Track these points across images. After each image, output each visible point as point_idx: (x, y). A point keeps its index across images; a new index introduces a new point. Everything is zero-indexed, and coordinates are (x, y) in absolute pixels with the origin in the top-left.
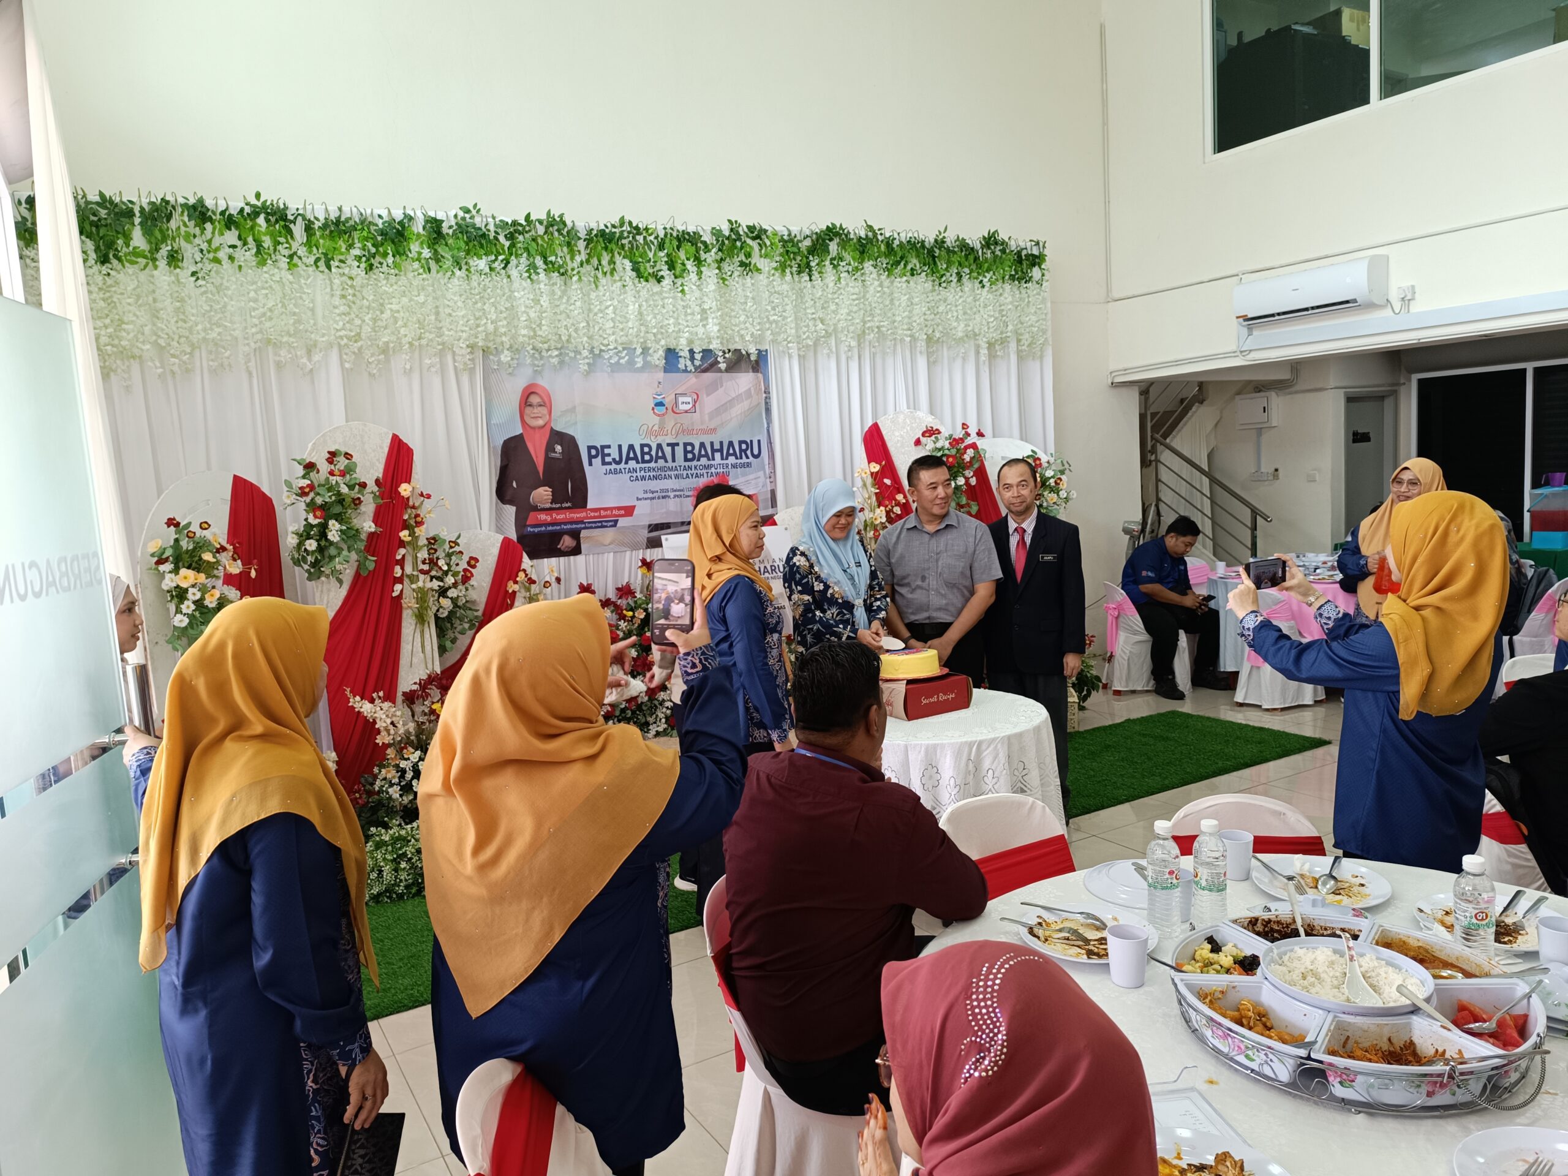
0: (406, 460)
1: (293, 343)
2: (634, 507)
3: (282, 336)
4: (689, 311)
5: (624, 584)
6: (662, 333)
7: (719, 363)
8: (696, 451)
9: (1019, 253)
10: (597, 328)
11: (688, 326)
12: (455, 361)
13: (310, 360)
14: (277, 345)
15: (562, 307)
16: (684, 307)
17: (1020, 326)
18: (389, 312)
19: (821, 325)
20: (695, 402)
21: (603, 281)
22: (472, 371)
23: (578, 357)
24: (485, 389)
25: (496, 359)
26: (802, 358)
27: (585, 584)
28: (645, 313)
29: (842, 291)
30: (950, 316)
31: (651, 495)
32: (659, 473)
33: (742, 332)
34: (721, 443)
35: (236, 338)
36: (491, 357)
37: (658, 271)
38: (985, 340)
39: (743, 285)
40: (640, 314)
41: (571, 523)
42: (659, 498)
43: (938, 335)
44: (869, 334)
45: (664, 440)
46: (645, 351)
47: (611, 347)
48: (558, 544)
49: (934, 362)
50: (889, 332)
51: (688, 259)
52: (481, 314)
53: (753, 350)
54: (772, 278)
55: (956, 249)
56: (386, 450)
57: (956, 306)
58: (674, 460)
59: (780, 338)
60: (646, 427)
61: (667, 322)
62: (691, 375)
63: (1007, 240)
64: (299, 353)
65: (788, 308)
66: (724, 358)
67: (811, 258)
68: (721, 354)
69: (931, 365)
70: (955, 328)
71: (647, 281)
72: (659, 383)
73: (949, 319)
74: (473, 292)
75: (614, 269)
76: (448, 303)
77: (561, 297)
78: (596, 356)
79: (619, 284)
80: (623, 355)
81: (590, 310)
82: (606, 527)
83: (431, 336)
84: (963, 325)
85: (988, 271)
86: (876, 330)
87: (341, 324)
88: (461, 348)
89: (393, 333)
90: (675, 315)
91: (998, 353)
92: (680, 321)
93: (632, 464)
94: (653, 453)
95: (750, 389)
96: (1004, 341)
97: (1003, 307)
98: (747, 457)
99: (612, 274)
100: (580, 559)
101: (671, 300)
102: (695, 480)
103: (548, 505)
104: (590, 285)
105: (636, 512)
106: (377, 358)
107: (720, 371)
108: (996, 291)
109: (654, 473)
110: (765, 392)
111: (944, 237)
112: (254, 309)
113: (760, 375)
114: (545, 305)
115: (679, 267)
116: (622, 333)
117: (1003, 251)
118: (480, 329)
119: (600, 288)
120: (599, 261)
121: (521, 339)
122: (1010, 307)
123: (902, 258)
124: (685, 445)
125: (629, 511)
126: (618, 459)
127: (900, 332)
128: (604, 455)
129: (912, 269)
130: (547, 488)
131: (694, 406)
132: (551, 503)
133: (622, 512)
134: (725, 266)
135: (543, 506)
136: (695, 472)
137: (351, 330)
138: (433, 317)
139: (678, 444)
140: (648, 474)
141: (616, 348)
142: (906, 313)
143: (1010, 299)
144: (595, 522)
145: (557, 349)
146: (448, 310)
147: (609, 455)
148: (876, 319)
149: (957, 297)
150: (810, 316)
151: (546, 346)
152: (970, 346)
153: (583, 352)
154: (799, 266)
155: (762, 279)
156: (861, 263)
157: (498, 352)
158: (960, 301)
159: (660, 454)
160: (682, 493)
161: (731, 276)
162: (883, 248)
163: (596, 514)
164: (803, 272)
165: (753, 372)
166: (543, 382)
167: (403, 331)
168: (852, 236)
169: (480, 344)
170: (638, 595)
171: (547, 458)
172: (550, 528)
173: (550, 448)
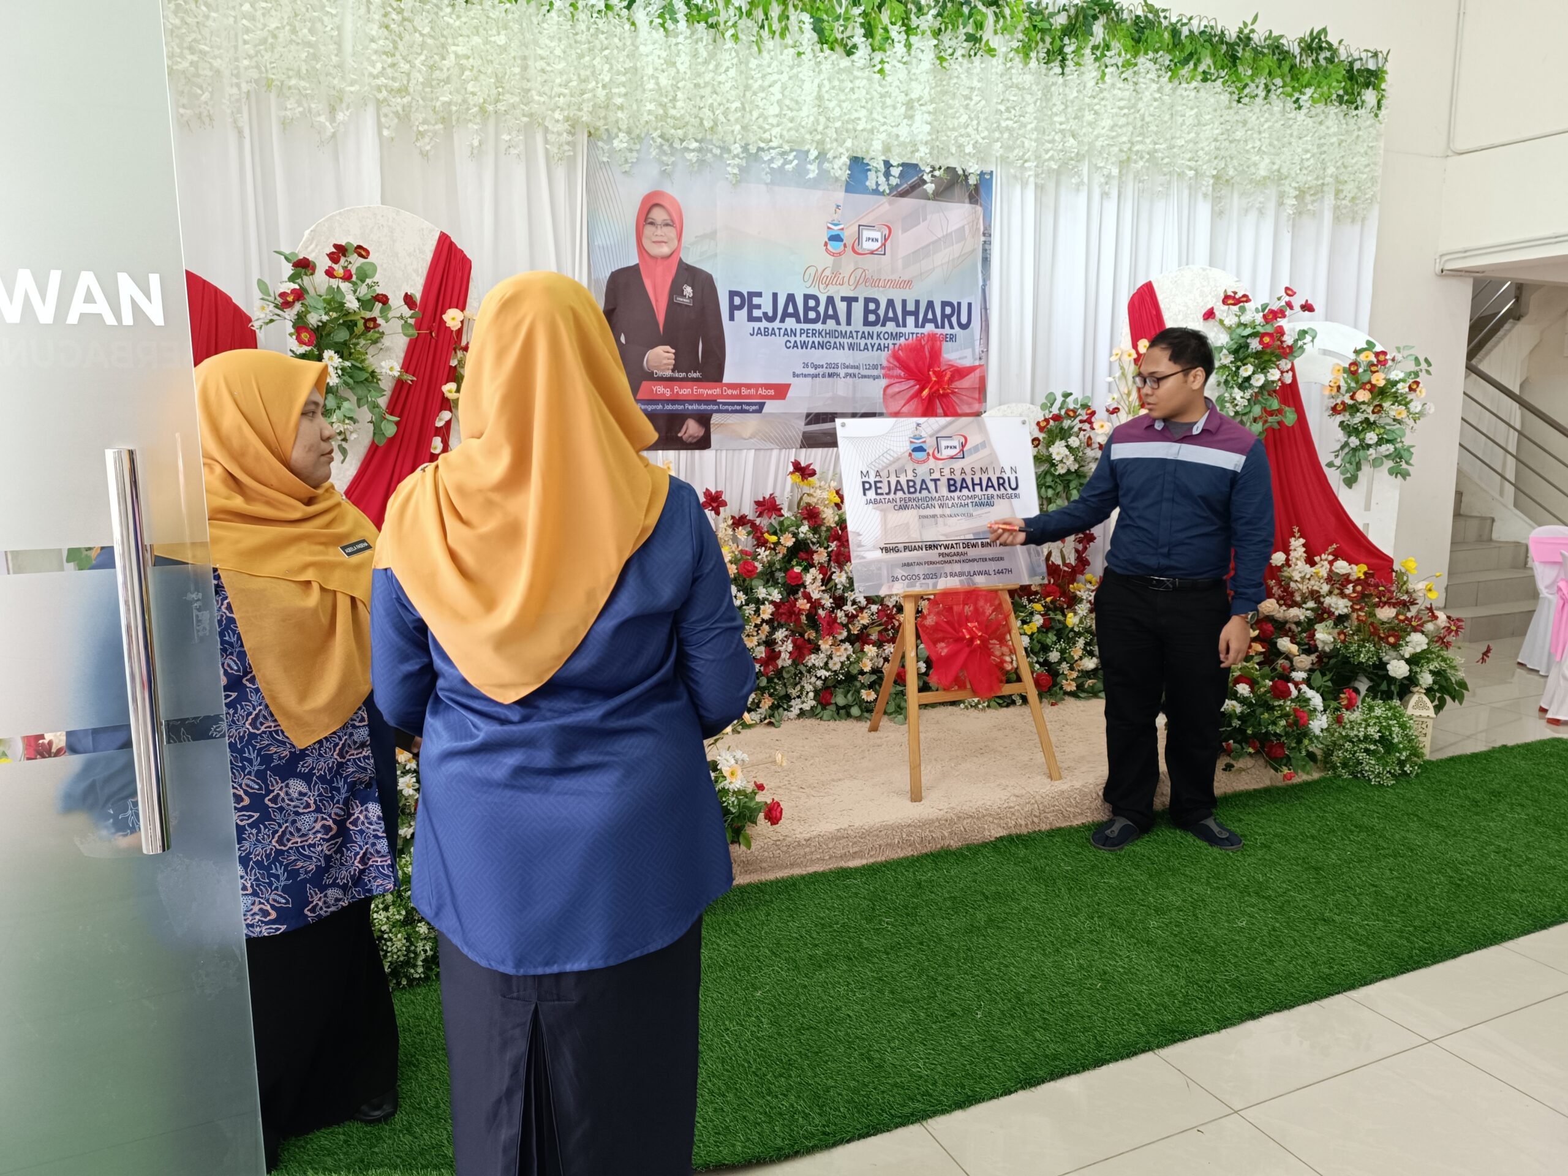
0: (459, 274)
1: (306, 89)
2: (788, 386)
3: (289, 77)
4: (889, 101)
5: (767, 497)
6: (847, 131)
7: (925, 182)
8: (881, 312)
9: (1351, 64)
10: (755, 114)
11: (884, 124)
12: (546, 142)
13: (332, 119)
14: (282, 91)
15: (708, 77)
16: (882, 96)
17: (1343, 170)
18: (452, 56)
19: (1071, 140)
20: (886, 240)
21: (769, 44)
22: (572, 161)
23: (726, 156)
24: (588, 191)
25: (606, 147)
26: (1040, 188)
27: (713, 492)
28: (826, 96)
29: (1105, 94)
30: (1250, 146)
31: (812, 371)
32: (828, 339)
33: (961, 140)
34: (917, 303)
35: (218, 72)
36: (600, 144)
37: (848, 38)
38: (1294, 184)
39: (968, 70)
40: (819, 97)
41: (699, 402)
42: (824, 376)
43: (1231, 172)
44: (1136, 162)
45: (838, 291)
46: (822, 156)
47: (772, 144)
48: (680, 431)
49: (1221, 213)
50: (1166, 161)
51: (892, 23)
52: (588, 73)
53: (974, 168)
54: (1009, 65)
55: (1266, 51)
56: (429, 256)
57: (1260, 132)
58: (849, 323)
59: (1012, 156)
60: (812, 271)
61: (856, 115)
62: (883, 199)
63: (1335, 45)
64: (313, 106)
65: (1030, 109)
66: (933, 176)
67: (1066, 40)
68: (928, 169)
69: (1218, 214)
70: (1255, 164)
71: (832, 49)
72: (838, 206)
73: (1247, 151)
74: (578, 38)
75: (786, 28)
76: (540, 52)
77: (706, 62)
78: (752, 156)
79: (792, 51)
80: (791, 157)
81: (747, 87)
82: (747, 411)
83: (515, 99)
84: (1267, 160)
85: (1308, 85)
86: (1147, 156)
87: (379, 66)
88: (557, 122)
89: (458, 91)
90: (869, 106)
91: (1310, 207)
92: (875, 115)
93: (790, 323)
94: (821, 309)
95: (963, 227)
96: (1319, 191)
97: (1323, 141)
98: (952, 327)
99: (783, 35)
100: (708, 454)
101: (865, 81)
102: (876, 353)
103: (668, 373)
104: (750, 47)
105: (790, 394)
106: (431, 128)
107: (926, 196)
108: (1317, 115)
109: (821, 339)
110: (984, 234)
111: (1252, 31)
112: (247, 31)
113: (979, 209)
114: (682, 69)
115: (879, 33)
116: (791, 125)
117: (1330, 60)
118: (586, 96)
119: (765, 54)
120: (766, 14)
121: (646, 117)
122: (1334, 140)
123: (1191, 55)
124: (867, 301)
125: (780, 391)
126: (770, 314)
127: (1180, 162)
128: (752, 307)
129: (1204, 72)
130: (668, 348)
131: (884, 245)
132: (673, 371)
133: (772, 392)
134: (946, 38)
135: (660, 374)
136: (877, 342)
137: (394, 79)
138: (517, 70)
139: (856, 299)
140: (811, 340)
141: (781, 147)
142: (1193, 135)
143: (1334, 129)
144: (733, 404)
145: (696, 141)
146: (541, 64)
147: (759, 307)
148: (1148, 141)
149: (1262, 120)
150: (1058, 126)
151: (680, 132)
152: (1272, 192)
153: (732, 148)
154: (1048, 52)
155: (996, 64)
156: (1136, 55)
157: (611, 138)
158: (1266, 126)
159: (831, 312)
160: (856, 371)
161: (952, 54)
162: (1166, 35)
163: (735, 392)
164: (1053, 61)
165: (971, 203)
166: (673, 189)
167: (470, 87)
168: (1125, 16)
169: (584, 119)
170: (786, 513)
171: (672, 306)
172: (669, 407)
173: (676, 289)
